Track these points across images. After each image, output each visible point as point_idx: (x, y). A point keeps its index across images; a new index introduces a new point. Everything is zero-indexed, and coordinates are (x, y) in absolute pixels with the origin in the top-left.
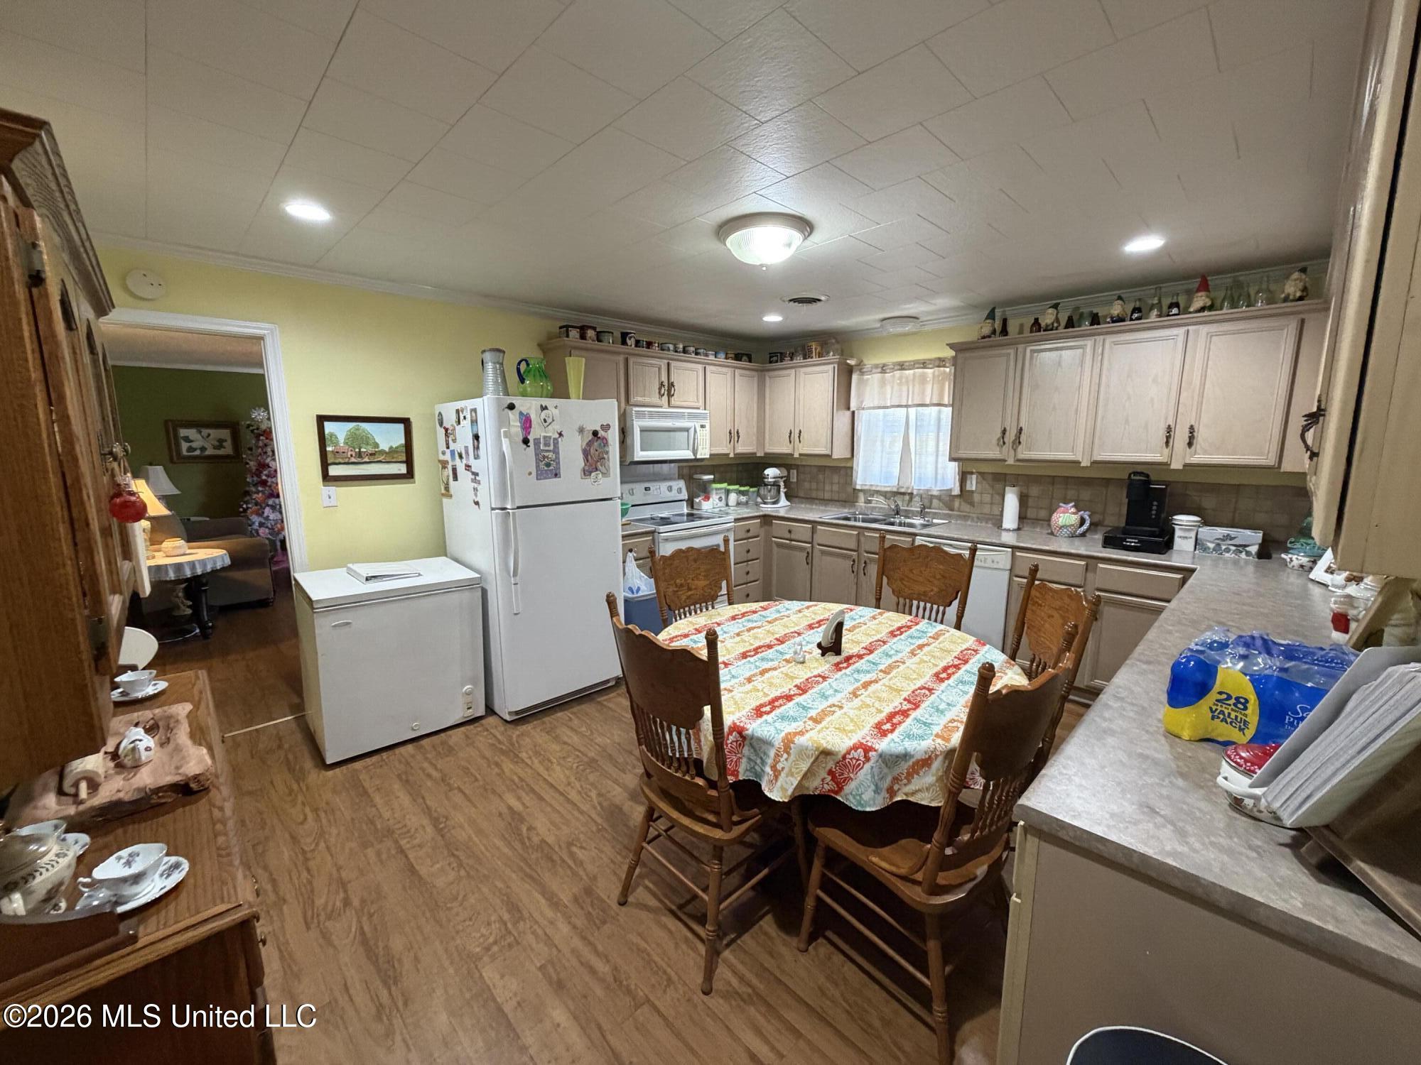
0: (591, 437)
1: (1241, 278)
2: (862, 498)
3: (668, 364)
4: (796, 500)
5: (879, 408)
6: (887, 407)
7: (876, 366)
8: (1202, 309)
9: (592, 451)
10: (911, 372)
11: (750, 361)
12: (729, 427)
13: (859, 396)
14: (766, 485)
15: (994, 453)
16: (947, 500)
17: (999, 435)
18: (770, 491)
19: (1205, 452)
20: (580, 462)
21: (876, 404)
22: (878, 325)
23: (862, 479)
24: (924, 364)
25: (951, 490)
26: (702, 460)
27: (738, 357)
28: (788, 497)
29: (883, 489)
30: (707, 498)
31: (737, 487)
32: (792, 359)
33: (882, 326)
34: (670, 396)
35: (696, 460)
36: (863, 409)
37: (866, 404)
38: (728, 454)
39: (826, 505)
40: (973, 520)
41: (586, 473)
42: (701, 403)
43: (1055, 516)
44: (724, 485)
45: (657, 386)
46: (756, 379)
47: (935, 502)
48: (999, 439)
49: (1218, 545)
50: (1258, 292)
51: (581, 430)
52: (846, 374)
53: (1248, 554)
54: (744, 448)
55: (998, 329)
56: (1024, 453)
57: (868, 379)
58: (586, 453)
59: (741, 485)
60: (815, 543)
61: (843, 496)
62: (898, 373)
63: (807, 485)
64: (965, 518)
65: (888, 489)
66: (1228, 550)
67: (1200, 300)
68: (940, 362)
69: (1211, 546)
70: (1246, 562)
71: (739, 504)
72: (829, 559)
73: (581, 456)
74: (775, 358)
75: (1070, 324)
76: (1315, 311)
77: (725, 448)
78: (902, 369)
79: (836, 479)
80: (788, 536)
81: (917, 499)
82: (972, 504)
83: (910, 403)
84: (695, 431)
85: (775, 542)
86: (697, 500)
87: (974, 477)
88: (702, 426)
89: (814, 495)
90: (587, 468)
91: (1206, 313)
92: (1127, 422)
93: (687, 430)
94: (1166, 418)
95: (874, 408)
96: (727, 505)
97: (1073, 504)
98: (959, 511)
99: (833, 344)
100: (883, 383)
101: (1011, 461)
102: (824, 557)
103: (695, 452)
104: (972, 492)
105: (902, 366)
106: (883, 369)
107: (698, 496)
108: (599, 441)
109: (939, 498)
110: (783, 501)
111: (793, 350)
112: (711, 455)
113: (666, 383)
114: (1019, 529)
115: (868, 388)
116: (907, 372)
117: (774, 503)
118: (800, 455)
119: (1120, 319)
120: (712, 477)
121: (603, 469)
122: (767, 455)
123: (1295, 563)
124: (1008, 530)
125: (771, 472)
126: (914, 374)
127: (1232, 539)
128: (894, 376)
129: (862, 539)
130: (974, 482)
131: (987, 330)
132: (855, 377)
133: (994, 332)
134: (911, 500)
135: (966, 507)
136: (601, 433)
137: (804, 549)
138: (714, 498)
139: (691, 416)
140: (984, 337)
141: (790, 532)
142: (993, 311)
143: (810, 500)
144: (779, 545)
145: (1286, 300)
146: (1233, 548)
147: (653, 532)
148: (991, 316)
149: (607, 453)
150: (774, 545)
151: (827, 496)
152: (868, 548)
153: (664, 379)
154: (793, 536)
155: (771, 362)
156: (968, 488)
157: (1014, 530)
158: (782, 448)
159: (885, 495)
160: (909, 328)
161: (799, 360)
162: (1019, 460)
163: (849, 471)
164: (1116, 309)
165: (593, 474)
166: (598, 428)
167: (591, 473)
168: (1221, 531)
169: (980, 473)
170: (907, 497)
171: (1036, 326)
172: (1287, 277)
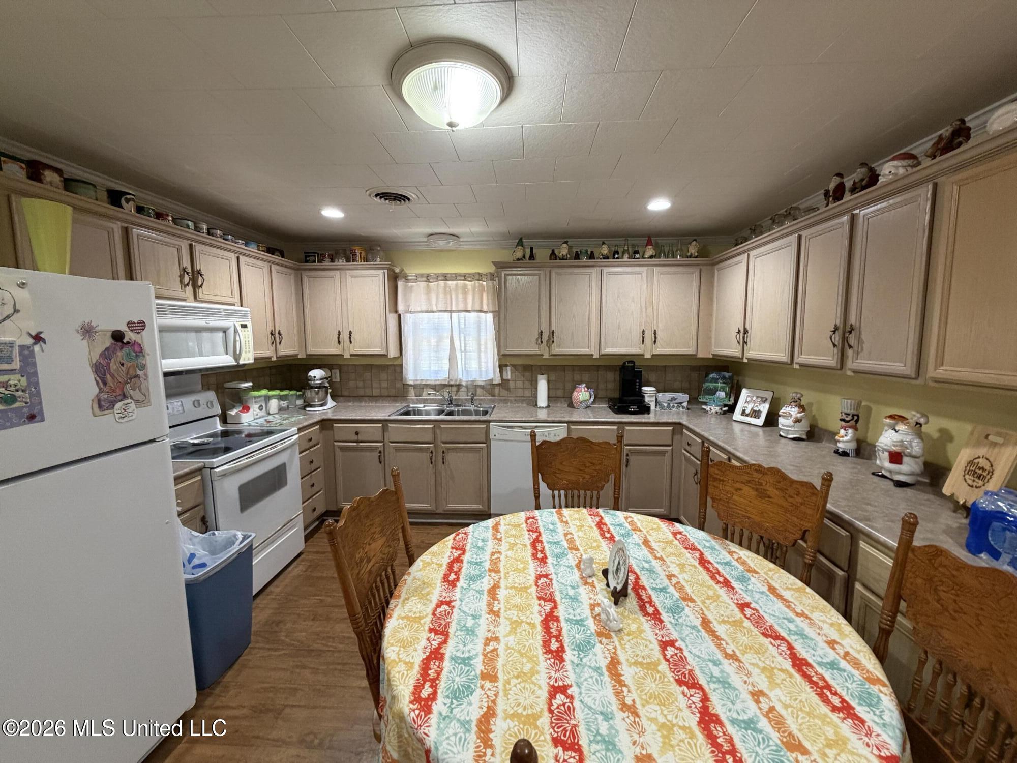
0: (108, 342)
1: (659, 241)
2: (412, 392)
3: (191, 246)
4: (341, 399)
5: (427, 312)
6: (433, 312)
7: (422, 275)
8: (651, 257)
9: (113, 366)
10: (454, 283)
11: (283, 256)
12: (270, 328)
13: (406, 301)
14: (312, 388)
15: (534, 350)
16: (490, 388)
17: (537, 335)
18: (317, 393)
19: (662, 347)
20: (90, 387)
21: (424, 308)
22: (425, 239)
23: (411, 375)
24: (465, 277)
25: (492, 380)
26: (244, 365)
27: (270, 251)
28: (334, 398)
29: (433, 383)
30: (246, 409)
31: (276, 392)
32: (332, 261)
33: (428, 240)
34: (196, 287)
35: (239, 366)
36: (410, 312)
37: (412, 308)
38: (270, 358)
39: (376, 401)
40: (511, 403)
41: (103, 404)
42: (237, 299)
43: (575, 394)
44: (264, 392)
45: (176, 272)
46: (292, 276)
47: (479, 391)
48: (537, 340)
49: (669, 404)
50: (677, 251)
51: (87, 331)
52: (394, 278)
53: (683, 407)
54: (286, 350)
55: (528, 255)
56: (556, 350)
57: (412, 287)
58: (101, 370)
59: (281, 389)
60: (386, 440)
61: (393, 392)
62: (442, 283)
63: (352, 384)
64: (505, 401)
65: (438, 383)
66: (673, 407)
67: (650, 251)
68: (479, 277)
69: (665, 405)
70: (683, 412)
71: (281, 409)
72: (404, 454)
73: (90, 378)
74: (312, 258)
75: (577, 257)
76: (707, 265)
77: (267, 352)
78: (446, 280)
79: (384, 376)
80: (355, 438)
81: (463, 389)
82: (508, 389)
83: (453, 309)
84: (236, 331)
85: (339, 447)
86: (233, 412)
87: (509, 368)
88: (244, 326)
89: (361, 392)
90: (104, 396)
91: (653, 259)
92: (619, 327)
93: (225, 331)
94: (640, 325)
95: (422, 312)
96: (269, 414)
97: (584, 385)
98: (499, 395)
99: (378, 251)
100: (428, 290)
101: (546, 356)
102: (398, 454)
103: (237, 357)
104: (508, 380)
105: (446, 277)
106: (428, 278)
107: (233, 407)
108: (126, 350)
109: (482, 387)
110: (331, 403)
111: (333, 252)
112: (255, 359)
113: (189, 270)
114: (549, 406)
115: (413, 294)
116: (450, 282)
117: (322, 405)
118: (351, 355)
119: (606, 257)
120: (251, 384)
121: (136, 394)
122: (310, 357)
123: (713, 411)
124: (543, 408)
125: (317, 374)
126: (457, 285)
127: (675, 399)
128: (438, 286)
129: (438, 431)
130: (509, 373)
131: (519, 254)
132: (400, 284)
133: (524, 257)
134: (458, 391)
135: (504, 393)
136: (130, 336)
137: (377, 448)
138: (254, 408)
139: (228, 314)
140: (518, 260)
141: (357, 433)
142: (521, 240)
143: (359, 398)
144: (342, 449)
145: (690, 256)
146: (676, 405)
147: (200, 470)
148: (520, 243)
149: (143, 367)
150: (338, 450)
151: (376, 392)
152: (444, 439)
153: (187, 264)
154: (360, 438)
155: (307, 261)
156: (505, 377)
157: (546, 408)
158: (331, 349)
159: (435, 387)
160: (451, 244)
161: (341, 262)
162: (553, 355)
163: (398, 369)
164: (605, 250)
165: (119, 405)
166: (123, 327)
167: (112, 404)
168: (669, 395)
169: (514, 366)
170: (454, 389)
171: (553, 256)
172: (690, 244)
